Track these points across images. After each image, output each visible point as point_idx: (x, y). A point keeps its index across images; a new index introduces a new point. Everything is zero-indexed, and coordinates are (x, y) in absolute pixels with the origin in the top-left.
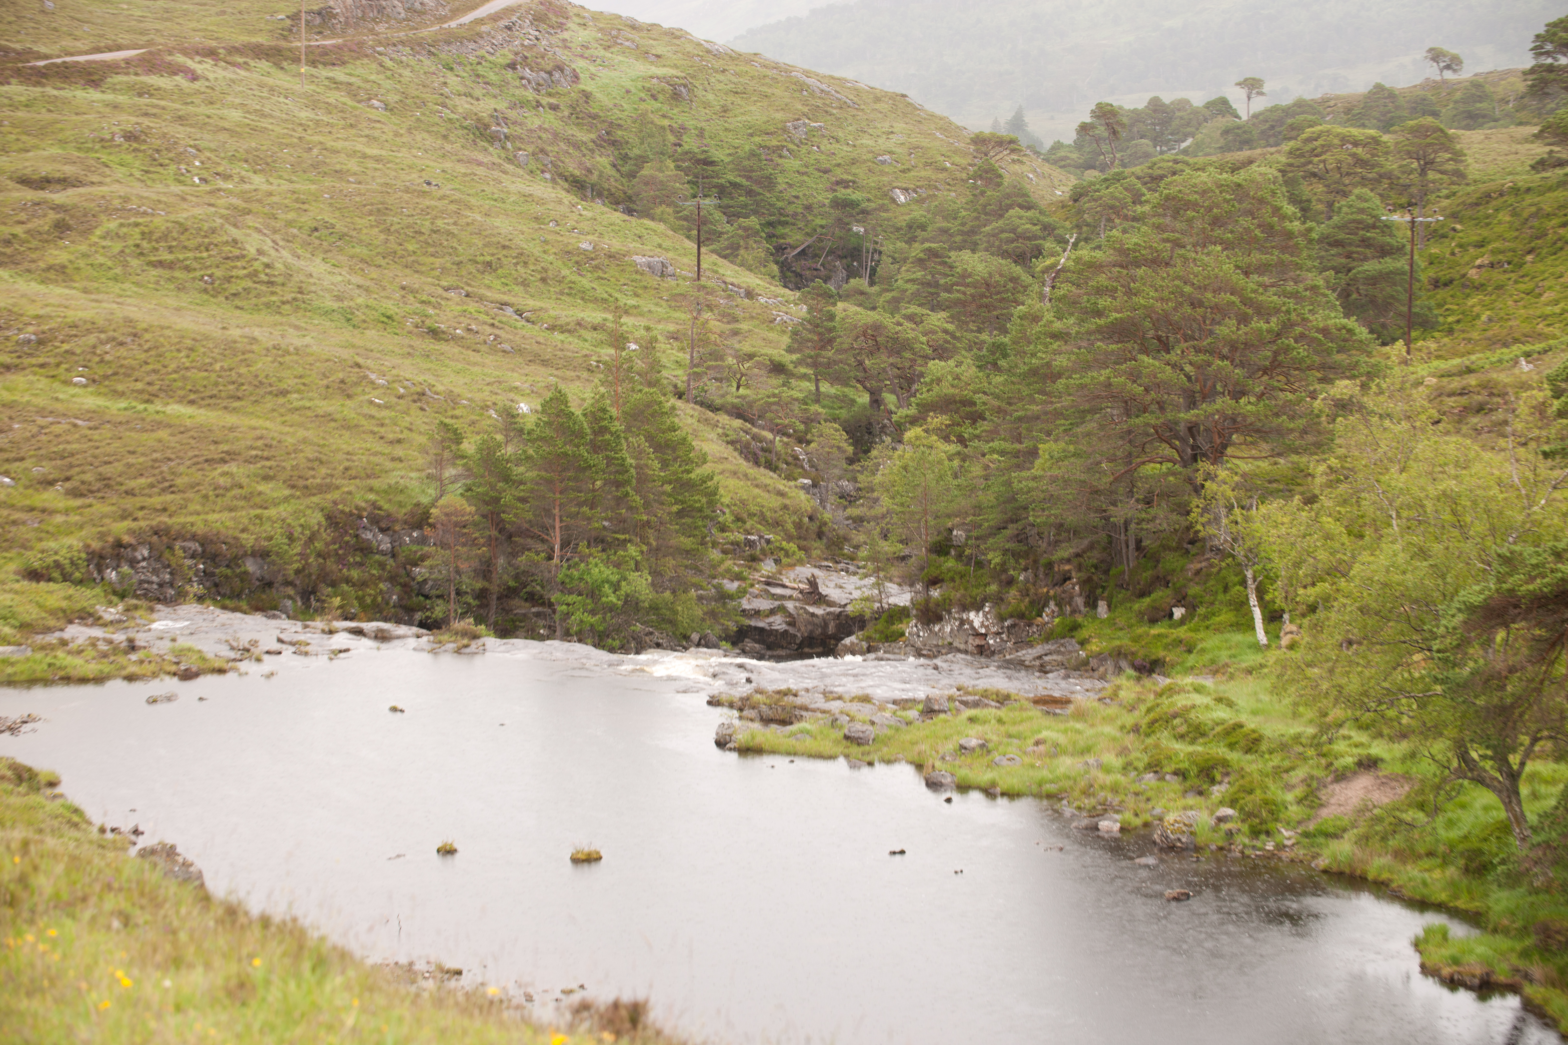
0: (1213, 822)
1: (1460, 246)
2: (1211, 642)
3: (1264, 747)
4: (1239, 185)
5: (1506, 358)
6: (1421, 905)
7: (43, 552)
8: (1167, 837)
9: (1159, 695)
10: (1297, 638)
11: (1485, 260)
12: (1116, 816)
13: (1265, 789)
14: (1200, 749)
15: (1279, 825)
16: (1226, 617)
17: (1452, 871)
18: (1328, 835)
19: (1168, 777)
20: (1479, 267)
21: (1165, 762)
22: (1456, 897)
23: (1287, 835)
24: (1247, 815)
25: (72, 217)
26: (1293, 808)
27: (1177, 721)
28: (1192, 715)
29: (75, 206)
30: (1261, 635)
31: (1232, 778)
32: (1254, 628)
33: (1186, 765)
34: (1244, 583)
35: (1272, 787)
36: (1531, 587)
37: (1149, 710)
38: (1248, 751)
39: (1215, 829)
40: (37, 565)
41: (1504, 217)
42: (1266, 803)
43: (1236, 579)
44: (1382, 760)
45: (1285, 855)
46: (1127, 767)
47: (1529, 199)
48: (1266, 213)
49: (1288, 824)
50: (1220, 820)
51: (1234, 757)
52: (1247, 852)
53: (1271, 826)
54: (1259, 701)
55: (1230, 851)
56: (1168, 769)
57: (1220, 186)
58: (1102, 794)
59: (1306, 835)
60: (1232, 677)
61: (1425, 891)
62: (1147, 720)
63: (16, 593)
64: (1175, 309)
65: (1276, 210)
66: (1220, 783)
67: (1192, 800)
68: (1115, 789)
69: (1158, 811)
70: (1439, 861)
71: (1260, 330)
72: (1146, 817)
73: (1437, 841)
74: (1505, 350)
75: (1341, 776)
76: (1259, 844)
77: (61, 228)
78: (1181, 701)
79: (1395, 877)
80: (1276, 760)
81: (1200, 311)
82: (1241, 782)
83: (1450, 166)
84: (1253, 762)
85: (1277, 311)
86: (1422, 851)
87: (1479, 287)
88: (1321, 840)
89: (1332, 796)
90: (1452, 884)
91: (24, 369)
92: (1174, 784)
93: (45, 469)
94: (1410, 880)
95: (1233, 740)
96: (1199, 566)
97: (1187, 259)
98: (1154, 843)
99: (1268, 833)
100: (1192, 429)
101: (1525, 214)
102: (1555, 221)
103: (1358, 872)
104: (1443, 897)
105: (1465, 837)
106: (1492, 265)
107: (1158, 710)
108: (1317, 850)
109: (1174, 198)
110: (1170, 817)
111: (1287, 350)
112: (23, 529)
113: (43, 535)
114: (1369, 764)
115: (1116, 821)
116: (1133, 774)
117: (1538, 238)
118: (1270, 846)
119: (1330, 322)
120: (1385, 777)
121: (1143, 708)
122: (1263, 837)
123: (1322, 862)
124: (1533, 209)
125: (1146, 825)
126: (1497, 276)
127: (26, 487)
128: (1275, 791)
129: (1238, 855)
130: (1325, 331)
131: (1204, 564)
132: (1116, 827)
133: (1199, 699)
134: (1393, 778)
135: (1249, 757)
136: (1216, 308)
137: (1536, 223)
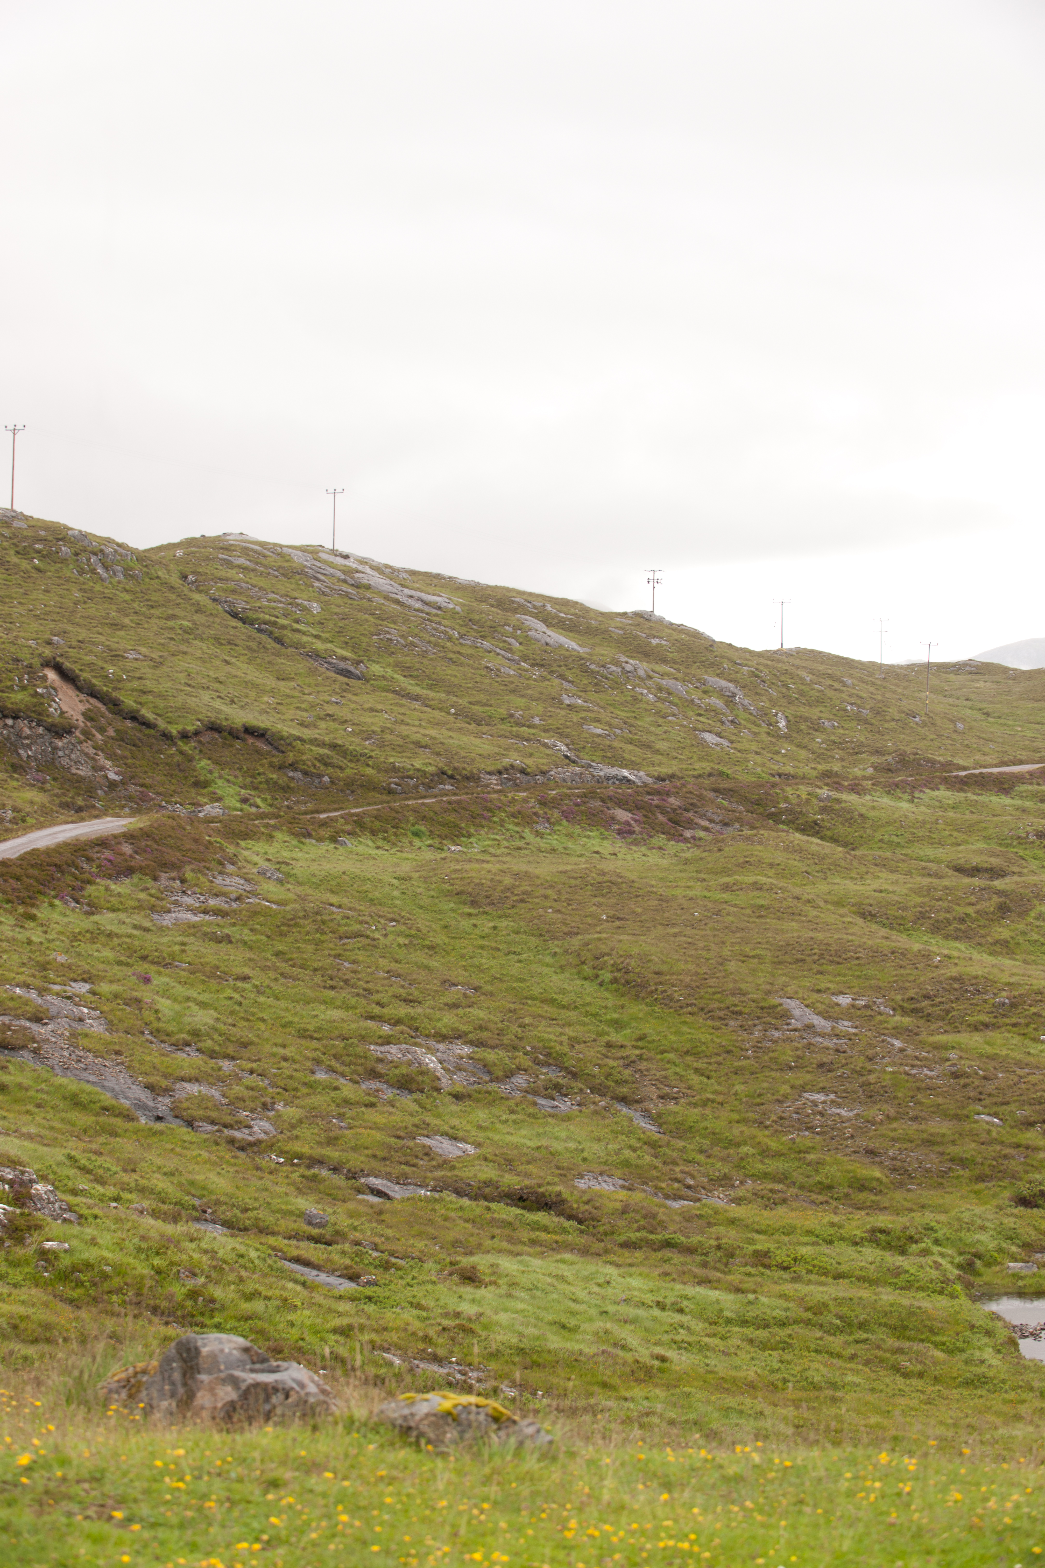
7: (1030, 1182)
25: (1011, 901)
29: (1013, 892)
40: (1026, 1193)
63: (1016, 1216)
77: (1003, 910)
91: (999, 1027)
93: (1027, 1112)
112: (1013, 1162)
113: (1028, 1168)
127: (1012, 1128)
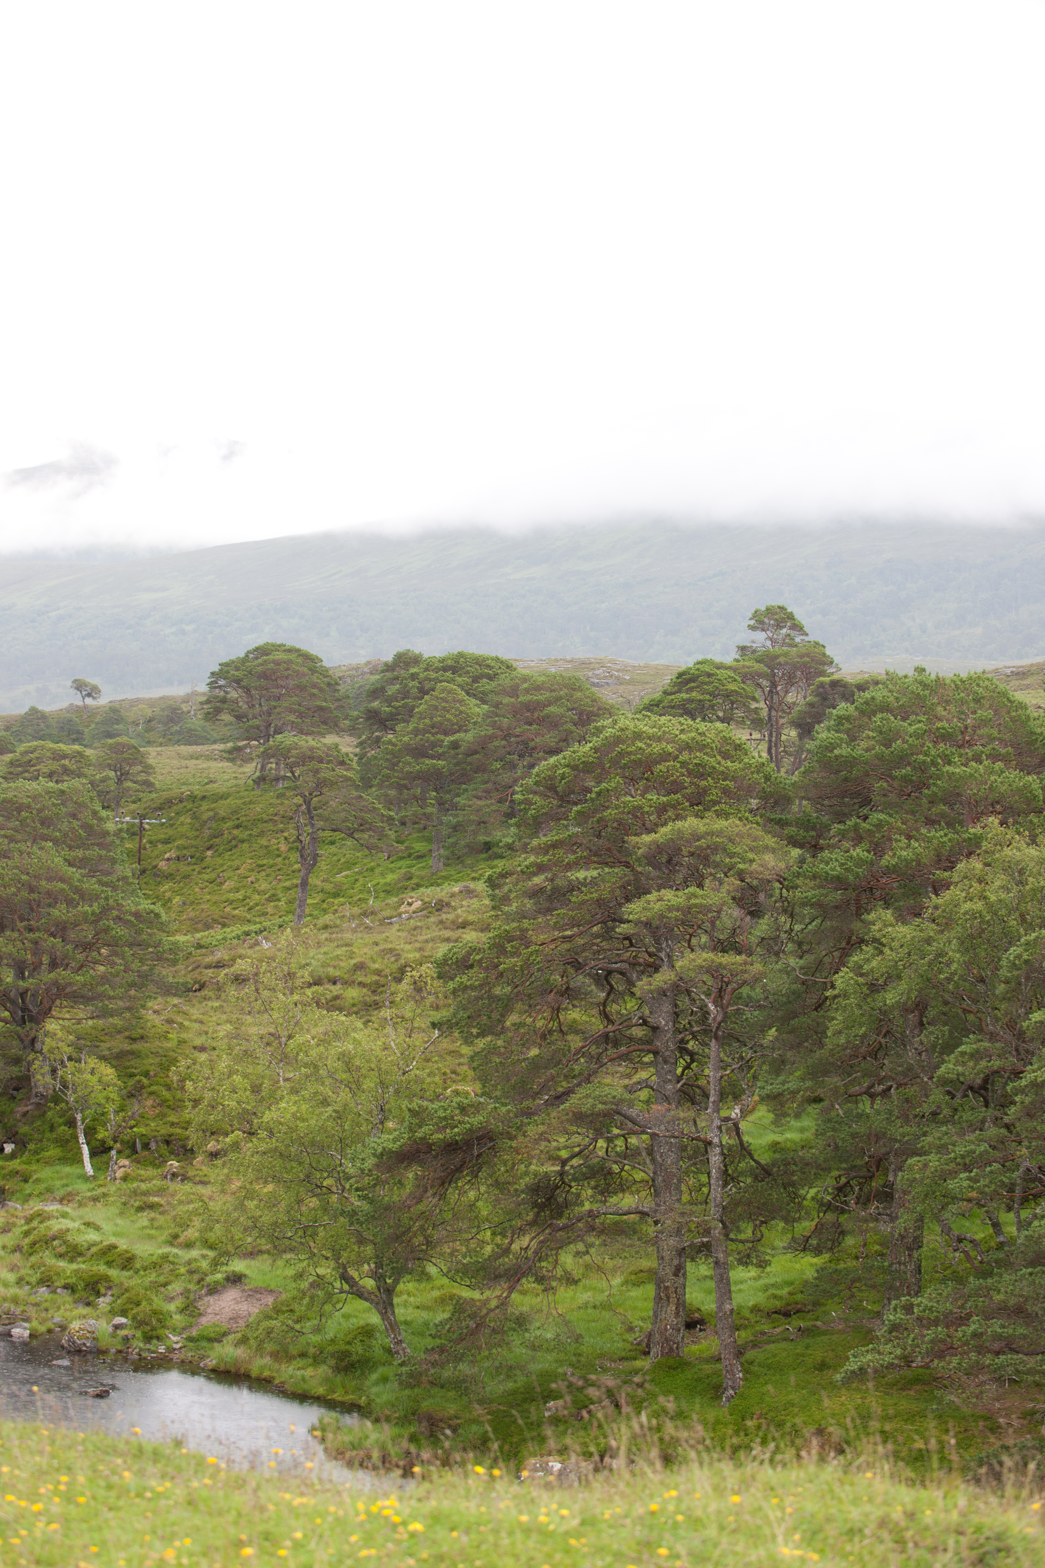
0: (111, 1329)
1: (151, 842)
2: (45, 1173)
3: (138, 1266)
4: (63, 792)
5: (229, 936)
6: (302, 1397)
8: (74, 1343)
9: (29, 1220)
10: (129, 1171)
11: (172, 854)
12: (26, 1325)
13: (150, 1302)
14: (83, 1266)
15: (167, 1332)
16: (53, 1152)
17: (323, 1370)
18: (210, 1340)
19: (59, 1290)
20: (168, 859)
21: (55, 1278)
22: (334, 1392)
23: (174, 1339)
24: (139, 1323)
26: (177, 1317)
27: (55, 1243)
28: (69, 1238)
30: (89, 1169)
31: (115, 1291)
32: (81, 1161)
33: (74, 1280)
34: (72, 1123)
35: (155, 1299)
36: (441, 1136)
37: (27, 1234)
38: (124, 1268)
39: (114, 1335)
41: (187, 819)
42: (155, 1312)
43: (61, 1120)
44: (245, 1275)
45: (176, 1357)
46: (20, 1281)
47: (205, 806)
48: (86, 816)
49: (174, 1330)
50: (117, 1327)
51: (113, 1273)
52: (144, 1355)
53: (160, 1332)
54: (116, 1225)
55: (127, 1353)
56: (57, 1284)
57: (48, 793)
58: (6, 1305)
59: (191, 1339)
60: (81, 1204)
61: (306, 1387)
62: (27, 1240)
64: (15, 894)
65: (95, 813)
66: (105, 1295)
67: (83, 1310)
68: (15, 1300)
69: (57, 1319)
70: (310, 1361)
71: (86, 913)
72: (50, 1325)
73: (308, 1344)
74: (228, 930)
75: (214, 1290)
76: (153, 1349)
78: (56, 1225)
79: (275, 1374)
80: (153, 1277)
81: (35, 896)
82: (127, 1295)
83: (142, 777)
84: (131, 1278)
85: (97, 897)
86: (295, 1352)
87: (169, 877)
88: (204, 1344)
89: (208, 1306)
90: (326, 1380)
92: (65, 1297)
94: (291, 1377)
95: (111, 1259)
96: (26, 1109)
97: (21, 853)
98: (63, 1347)
99: (158, 1338)
100: (23, 995)
101: (205, 817)
102: (230, 824)
103: (242, 1371)
104: (321, 1391)
105: (332, 1340)
106: (178, 858)
107: (36, 1232)
108: (202, 1352)
109: (10, 801)
110: (75, 1325)
111: (107, 930)
114: (236, 1279)
115: (25, 1328)
116: (27, 1287)
117: (215, 837)
118: (162, 1349)
119: (141, 907)
120: (251, 1290)
121: (17, 1231)
122: (155, 1341)
123: (211, 1363)
124: (211, 814)
125: (50, 1331)
126: (184, 868)
128: (158, 1302)
129: (137, 1357)
130: (137, 915)
131: (29, 1108)
132: (27, 1333)
133: (66, 1224)
134: (257, 1291)
135: (126, 1273)
136: (49, 894)
137: (214, 825)
